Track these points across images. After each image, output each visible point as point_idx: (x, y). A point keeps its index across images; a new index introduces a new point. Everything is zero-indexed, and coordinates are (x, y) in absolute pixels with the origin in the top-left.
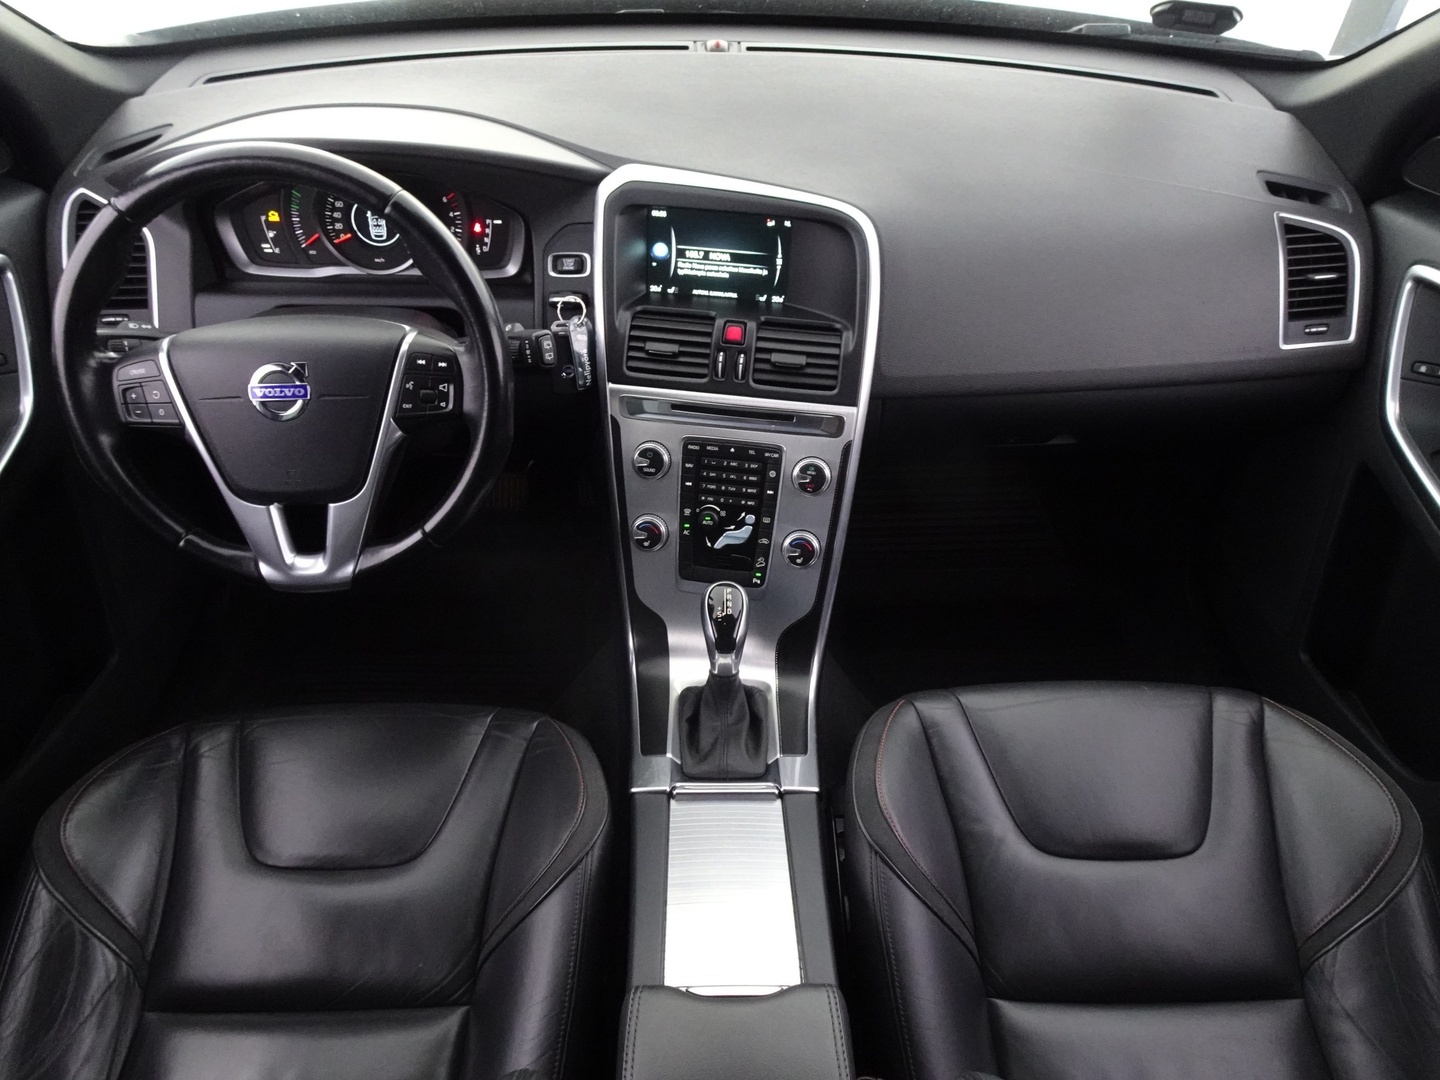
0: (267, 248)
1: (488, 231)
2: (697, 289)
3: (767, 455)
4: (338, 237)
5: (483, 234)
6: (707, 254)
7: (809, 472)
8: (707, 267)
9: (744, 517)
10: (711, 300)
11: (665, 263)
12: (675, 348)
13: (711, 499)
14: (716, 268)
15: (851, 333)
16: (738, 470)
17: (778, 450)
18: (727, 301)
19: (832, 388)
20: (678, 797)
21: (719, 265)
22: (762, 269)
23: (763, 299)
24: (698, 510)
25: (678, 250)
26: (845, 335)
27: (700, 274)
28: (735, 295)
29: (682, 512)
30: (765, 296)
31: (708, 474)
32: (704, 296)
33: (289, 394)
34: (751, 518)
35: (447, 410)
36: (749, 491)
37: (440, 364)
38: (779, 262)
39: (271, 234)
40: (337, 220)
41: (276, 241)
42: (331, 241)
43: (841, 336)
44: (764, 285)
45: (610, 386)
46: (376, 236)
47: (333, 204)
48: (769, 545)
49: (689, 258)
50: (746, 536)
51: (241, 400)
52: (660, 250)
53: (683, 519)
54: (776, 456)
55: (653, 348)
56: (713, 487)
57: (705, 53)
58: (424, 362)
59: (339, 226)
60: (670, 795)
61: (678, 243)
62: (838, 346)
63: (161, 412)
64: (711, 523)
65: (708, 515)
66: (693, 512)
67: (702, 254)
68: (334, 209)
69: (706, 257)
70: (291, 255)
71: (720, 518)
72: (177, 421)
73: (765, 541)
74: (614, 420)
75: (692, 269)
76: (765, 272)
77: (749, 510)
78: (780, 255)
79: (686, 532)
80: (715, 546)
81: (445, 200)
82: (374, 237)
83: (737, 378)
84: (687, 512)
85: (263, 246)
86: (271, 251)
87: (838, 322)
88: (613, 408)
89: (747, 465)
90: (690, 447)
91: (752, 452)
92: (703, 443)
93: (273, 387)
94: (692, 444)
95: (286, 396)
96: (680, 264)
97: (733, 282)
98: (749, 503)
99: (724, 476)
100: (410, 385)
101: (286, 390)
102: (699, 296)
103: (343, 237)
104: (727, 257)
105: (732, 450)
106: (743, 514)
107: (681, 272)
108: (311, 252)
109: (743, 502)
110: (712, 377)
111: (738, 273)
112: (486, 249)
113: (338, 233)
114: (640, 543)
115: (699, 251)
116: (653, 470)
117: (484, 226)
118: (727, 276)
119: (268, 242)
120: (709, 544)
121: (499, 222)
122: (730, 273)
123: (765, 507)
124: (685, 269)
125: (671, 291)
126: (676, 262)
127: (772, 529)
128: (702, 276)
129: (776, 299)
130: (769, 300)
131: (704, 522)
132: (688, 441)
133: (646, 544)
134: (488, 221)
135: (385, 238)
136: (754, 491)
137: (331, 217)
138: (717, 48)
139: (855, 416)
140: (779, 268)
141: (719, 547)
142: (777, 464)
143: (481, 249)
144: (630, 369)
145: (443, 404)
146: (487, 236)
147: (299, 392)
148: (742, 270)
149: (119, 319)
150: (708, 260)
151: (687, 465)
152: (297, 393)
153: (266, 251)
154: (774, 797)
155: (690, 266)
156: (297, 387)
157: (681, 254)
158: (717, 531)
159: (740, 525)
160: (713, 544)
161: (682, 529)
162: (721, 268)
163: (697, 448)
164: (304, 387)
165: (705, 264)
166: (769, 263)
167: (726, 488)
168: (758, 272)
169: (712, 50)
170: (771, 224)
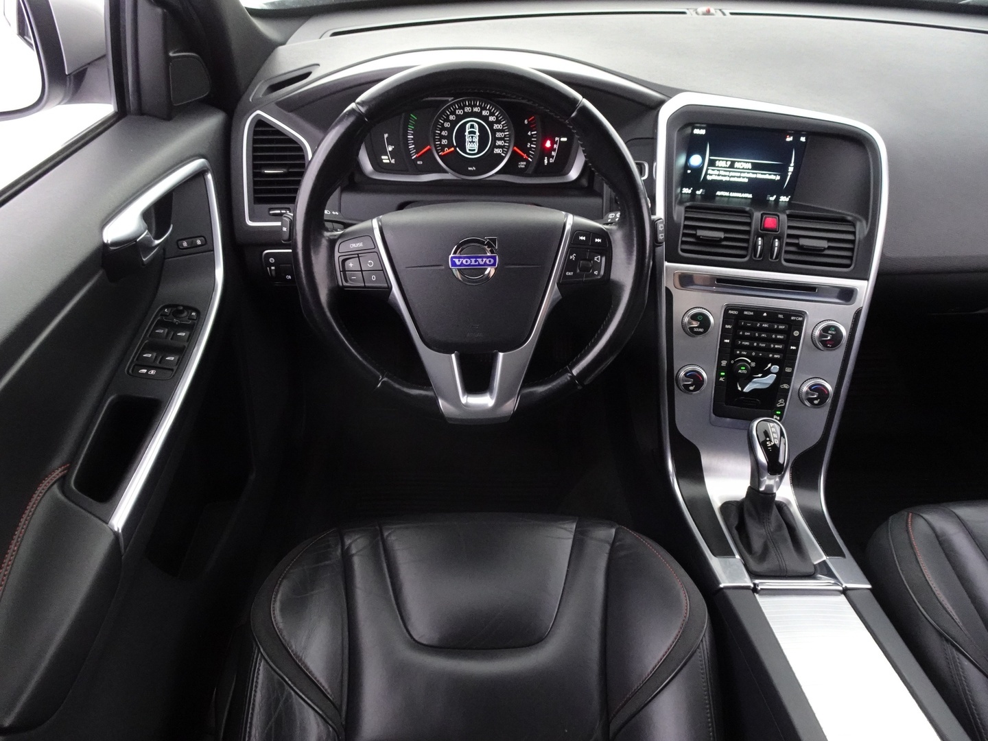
0: (385, 159)
1: (556, 146)
2: (721, 191)
3: (793, 318)
4: (443, 151)
5: (552, 149)
6: (733, 163)
7: (830, 332)
8: (732, 174)
9: (770, 367)
10: (731, 199)
11: (698, 170)
12: (721, 235)
13: (745, 353)
14: (738, 174)
15: (864, 222)
16: (770, 331)
17: (801, 314)
18: (743, 200)
19: (847, 266)
20: (762, 592)
21: (741, 172)
22: (776, 175)
23: (773, 199)
24: (732, 362)
25: (710, 160)
26: (858, 225)
27: (724, 179)
28: (750, 196)
29: (719, 363)
30: (775, 196)
31: (743, 333)
32: (725, 196)
33: (481, 263)
34: (775, 368)
35: (599, 277)
36: (776, 346)
37: (596, 240)
38: (791, 169)
39: (390, 148)
40: (444, 137)
41: (393, 154)
42: (438, 153)
43: (854, 226)
44: (776, 188)
45: (666, 264)
46: (470, 150)
47: (443, 125)
48: (789, 389)
49: (718, 167)
50: (771, 382)
51: (443, 267)
52: (696, 160)
53: (720, 368)
54: (800, 319)
55: (702, 234)
56: (747, 343)
57: (697, 16)
58: (584, 238)
59: (444, 142)
60: (755, 590)
61: (710, 156)
62: (854, 233)
63: (374, 278)
64: (745, 372)
65: (744, 366)
66: (729, 364)
67: (729, 163)
68: (443, 128)
69: (732, 166)
70: (404, 164)
71: (752, 367)
72: (386, 285)
73: (785, 386)
74: (668, 291)
75: (719, 175)
76: (778, 178)
77: (774, 362)
78: (792, 164)
79: (721, 379)
80: (745, 390)
81: (526, 122)
82: (468, 151)
83: (772, 257)
84: (724, 363)
85: (383, 157)
86: (388, 161)
87: (849, 215)
88: (667, 282)
89: (776, 326)
90: (730, 312)
91: (780, 316)
92: (741, 309)
93: (469, 258)
94: (732, 310)
95: (479, 265)
96: (710, 172)
97: (752, 186)
98: (776, 356)
99: (757, 335)
100: (573, 257)
101: (480, 260)
102: (722, 196)
103: (447, 150)
104: (749, 166)
105: (765, 314)
106: (769, 365)
107: (709, 178)
108: (418, 163)
109: (771, 355)
110: (751, 257)
111: (756, 179)
112: (552, 160)
113: (443, 147)
114: (687, 387)
115: (727, 161)
116: (701, 330)
117: (553, 143)
118: (746, 180)
119: (386, 155)
120: (740, 389)
121: (564, 139)
122: (749, 178)
123: (788, 359)
124: (713, 175)
125: (698, 192)
126: (707, 169)
127: (792, 377)
128: (726, 181)
129: (784, 199)
130: (777, 200)
131: (740, 371)
132: (728, 308)
133: (691, 388)
134: (557, 139)
135: (476, 151)
136: (780, 347)
137: (440, 135)
138: (708, 13)
139: (864, 289)
140: (790, 174)
141: (748, 391)
142: (799, 326)
143: (548, 161)
144: (683, 251)
145: (596, 273)
146: (554, 150)
147: (490, 261)
148: (760, 176)
149: (283, 211)
150: (734, 168)
151: (727, 326)
152: (488, 262)
153: (384, 161)
154: (838, 593)
155: (717, 173)
156: (488, 257)
157: (712, 163)
158: (749, 378)
159: (768, 372)
160: (743, 388)
161: (718, 376)
162: (743, 175)
163: (736, 313)
164: (494, 258)
165: (730, 171)
166: (782, 170)
167: (758, 344)
168: (772, 177)
169: (704, 14)
170: (789, 139)
